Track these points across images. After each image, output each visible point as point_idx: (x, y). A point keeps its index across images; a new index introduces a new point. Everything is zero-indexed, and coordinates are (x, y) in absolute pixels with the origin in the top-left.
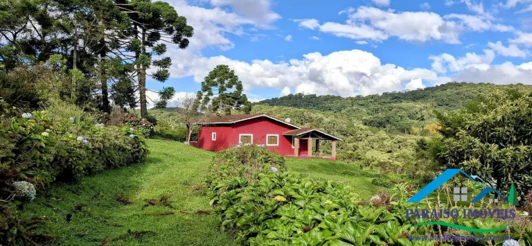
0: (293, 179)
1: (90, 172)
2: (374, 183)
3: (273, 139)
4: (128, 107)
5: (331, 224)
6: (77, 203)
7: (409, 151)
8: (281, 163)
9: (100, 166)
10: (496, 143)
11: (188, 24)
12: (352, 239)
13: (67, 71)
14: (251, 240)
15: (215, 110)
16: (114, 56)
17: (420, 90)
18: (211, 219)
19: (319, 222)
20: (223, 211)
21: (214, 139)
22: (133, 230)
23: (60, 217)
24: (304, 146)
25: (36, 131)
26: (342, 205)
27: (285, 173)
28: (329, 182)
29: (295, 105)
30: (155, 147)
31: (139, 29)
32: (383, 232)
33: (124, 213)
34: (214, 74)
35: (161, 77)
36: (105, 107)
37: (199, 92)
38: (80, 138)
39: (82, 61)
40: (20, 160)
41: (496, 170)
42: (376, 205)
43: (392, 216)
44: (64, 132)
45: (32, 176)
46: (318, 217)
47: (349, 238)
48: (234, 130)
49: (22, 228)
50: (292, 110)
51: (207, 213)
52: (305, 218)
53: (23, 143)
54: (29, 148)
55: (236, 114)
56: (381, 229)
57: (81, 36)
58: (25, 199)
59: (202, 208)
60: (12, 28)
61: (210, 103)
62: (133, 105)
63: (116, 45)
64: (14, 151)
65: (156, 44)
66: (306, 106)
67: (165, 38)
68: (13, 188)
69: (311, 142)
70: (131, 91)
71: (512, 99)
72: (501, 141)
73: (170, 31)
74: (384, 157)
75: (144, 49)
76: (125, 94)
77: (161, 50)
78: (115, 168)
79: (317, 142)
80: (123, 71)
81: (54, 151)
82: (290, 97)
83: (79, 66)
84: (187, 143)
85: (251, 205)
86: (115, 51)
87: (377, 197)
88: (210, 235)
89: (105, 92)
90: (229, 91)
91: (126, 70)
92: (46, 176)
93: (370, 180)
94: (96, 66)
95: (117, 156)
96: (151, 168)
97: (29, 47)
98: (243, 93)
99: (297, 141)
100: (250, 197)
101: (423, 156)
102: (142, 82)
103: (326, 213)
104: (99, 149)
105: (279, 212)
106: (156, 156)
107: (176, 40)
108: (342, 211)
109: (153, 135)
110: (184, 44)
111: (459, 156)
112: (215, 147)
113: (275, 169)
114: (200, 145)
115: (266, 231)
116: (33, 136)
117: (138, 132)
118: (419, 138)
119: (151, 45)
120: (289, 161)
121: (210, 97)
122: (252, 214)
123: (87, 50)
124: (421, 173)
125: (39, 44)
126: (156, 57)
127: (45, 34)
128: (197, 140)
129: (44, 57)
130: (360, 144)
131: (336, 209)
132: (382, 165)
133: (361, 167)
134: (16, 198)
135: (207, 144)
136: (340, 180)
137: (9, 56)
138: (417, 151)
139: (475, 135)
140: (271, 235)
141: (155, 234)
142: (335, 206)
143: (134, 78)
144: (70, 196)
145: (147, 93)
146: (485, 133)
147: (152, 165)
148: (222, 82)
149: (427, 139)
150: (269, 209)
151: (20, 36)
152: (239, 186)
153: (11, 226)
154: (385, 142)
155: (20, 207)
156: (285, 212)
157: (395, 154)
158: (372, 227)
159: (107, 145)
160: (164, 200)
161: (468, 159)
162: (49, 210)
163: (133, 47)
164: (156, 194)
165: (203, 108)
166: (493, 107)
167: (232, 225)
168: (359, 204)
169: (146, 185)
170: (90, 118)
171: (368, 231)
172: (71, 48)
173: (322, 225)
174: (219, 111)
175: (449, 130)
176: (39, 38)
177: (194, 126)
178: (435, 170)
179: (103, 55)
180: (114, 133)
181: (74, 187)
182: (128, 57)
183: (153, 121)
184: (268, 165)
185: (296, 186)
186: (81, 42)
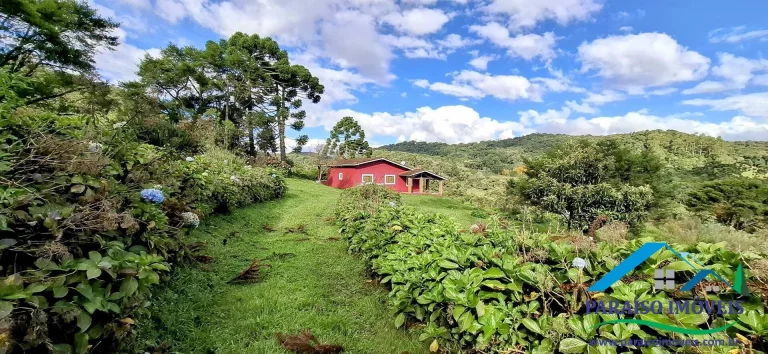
0: (408, 212)
1: (241, 205)
2: (473, 215)
3: (390, 179)
4: (270, 152)
5: (439, 247)
6: (231, 230)
7: (501, 189)
8: (398, 199)
9: (249, 200)
10: (570, 182)
11: (320, 83)
12: (456, 259)
13: (220, 122)
14: (374, 261)
15: (342, 154)
16: (259, 110)
17: (510, 140)
18: (340, 244)
19: (429, 246)
20: (350, 238)
21: (341, 179)
22: (277, 252)
23: (218, 241)
24: (416, 184)
25: (198, 172)
26: (447, 232)
27: (401, 207)
28: (438, 215)
29: (409, 150)
30: (292, 185)
31: (280, 88)
32: (480, 253)
33: (271, 238)
34: (341, 125)
35: (297, 127)
36: (252, 152)
37: (329, 139)
38: (233, 177)
39: (233, 114)
40: (184, 195)
41: (569, 204)
42: (475, 232)
43: (487, 241)
44: (219, 173)
45: (195, 208)
46: (428, 242)
47: (453, 258)
48: (358, 170)
49: (188, 250)
50: (406, 154)
51: (336, 239)
52: (418, 243)
53: (187, 181)
54: (192, 186)
55: (360, 158)
56: (478, 251)
57: (231, 94)
58: (191, 227)
59: (332, 235)
60: (176, 86)
61: (337, 148)
62: (274, 150)
63: (261, 100)
64: (180, 188)
65: (293, 100)
66: (418, 151)
67: (301, 95)
68: (181, 218)
69: (422, 181)
70: (273, 138)
71: (583, 148)
72: (574, 181)
73: (305, 89)
74: (480, 194)
75: (283, 103)
76: (268, 141)
77: (297, 104)
78: (261, 201)
79: (427, 181)
80: (266, 122)
81: (212, 188)
82: (405, 143)
83: (231, 118)
84: (318, 182)
85: (373, 233)
86: (260, 105)
87: (475, 226)
88: (340, 257)
89: (252, 140)
90: (353, 138)
91: (269, 121)
92: (208, 208)
93: (470, 212)
94: (244, 118)
95: (263, 193)
96: (290, 202)
97: (189, 102)
98: (365, 140)
99: (410, 180)
100: (372, 227)
101: (512, 193)
102: (282, 132)
103: (435, 239)
104: (248, 186)
105: (396, 238)
106: (294, 192)
107: (310, 96)
108: (448, 237)
109: (290, 174)
110: (316, 100)
111: (541, 193)
112: (342, 185)
113: (392, 204)
114: (329, 183)
115: (386, 254)
116: (195, 176)
117: (279, 172)
118: (509, 178)
119: (289, 101)
120: (404, 197)
121: (338, 144)
122: (374, 241)
123: (237, 105)
124: (511, 206)
125: (197, 99)
126: (293, 111)
127: (202, 92)
128: (326, 179)
129: (202, 111)
130: (462, 184)
131: (443, 236)
132: (479, 200)
133: (463, 202)
134: (184, 226)
135: (335, 183)
136: (446, 212)
137: (173, 109)
138: (508, 188)
139: (554, 176)
140: (390, 256)
141: (295, 256)
142: (442, 233)
143: (275, 127)
144: (224, 224)
145: (286, 140)
146: (561, 174)
147: (291, 200)
148: (347, 130)
149: (516, 179)
150: (389, 236)
151: (182, 93)
152: (363, 218)
153: (181, 248)
154: (482, 181)
155: (187, 234)
156: (401, 238)
157: (490, 191)
158: (471, 250)
159: (255, 183)
160: (301, 229)
161: (547, 195)
162: (209, 235)
163: (275, 103)
164: (294, 223)
165: (332, 153)
166: (567, 154)
167: (357, 249)
168: (462, 231)
169: (286, 216)
170: (241, 161)
171: (468, 253)
172: (224, 103)
173: (432, 249)
174: (346, 155)
175: (533, 171)
176: (197, 95)
177: (324, 168)
178: (522, 204)
179: (250, 109)
180: (259, 174)
181: (228, 218)
182: (271, 110)
183: (290, 163)
184: (387, 201)
185: (411, 217)
186: (232, 99)
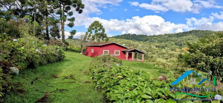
0: (126, 69)
1: (41, 64)
2: (160, 72)
3: (117, 53)
4: (57, 38)
5: (141, 87)
6: (36, 77)
7: (175, 59)
8: (121, 63)
9: (45, 62)
10: (212, 56)
11: (82, 3)
12: (150, 94)
13: (32, 22)
14: (108, 93)
15: (93, 40)
16: (51, 16)
17: (180, 33)
18: (91, 85)
19: (136, 87)
20: (96, 82)
21: (92, 52)
22: (59, 88)
23: (29, 82)
24: (130, 55)
25: (19, 47)
26: (146, 80)
27: (122, 66)
28: (141, 70)
29: (127, 39)
30: (68, 55)
31: (62, 5)
32: (164, 91)
33: (55, 81)
34: (93, 25)
35: (71, 25)
36: (47, 38)
37: (87, 32)
38: (37, 50)
39: (38, 18)
40: (12, 59)
41: (212, 67)
42: (161, 80)
43: (167, 85)
44: (30, 47)
45: (17, 65)
46: (136, 85)
47: (149, 93)
48: (101, 48)
49: (13, 86)
50: (125, 41)
51: (89, 82)
52: (131, 85)
53: (13, 52)
54: (16, 54)
55: (102, 42)
56: (162, 90)
57: (37, 8)
58: (14, 74)
59: (87, 80)
60: (9, 4)
61: (91, 37)
62: (59, 37)
63: (52, 11)
64: (10, 55)
65: (69, 12)
66: (131, 39)
67: (73, 9)
68: (10, 70)
69: (133, 53)
70: (58, 31)
71: (220, 37)
72: (215, 55)
73: (75, 6)
74: (164, 61)
75: (64, 14)
76: (56, 32)
77: (71, 14)
78: (51, 63)
79: (136, 54)
80: (55, 23)
81: (26, 55)
82: (125, 35)
83: (37, 20)
84: (81, 53)
85: (108, 79)
86: (52, 14)
87: (161, 77)
88: (90, 91)
89: (47, 31)
90: (99, 32)
91: (56, 22)
92: (23, 65)
93: (158, 70)
94: (43, 20)
95: (52, 58)
96: (66, 63)
97: (16, 12)
98: (105, 33)
99: (127, 53)
100: (107, 76)
101: (181, 61)
102: (63, 28)
103: (139, 83)
104: (45, 55)
105: (119, 82)
106: (68, 58)
107: (77, 10)
108: (146, 82)
109: (67, 50)
110: (80, 12)
111: (197, 61)
112: (93, 55)
113: (118, 65)
114: (87, 54)
115: (114, 90)
116: (17, 49)
117: (61, 48)
118: (179, 53)
119: (67, 12)
120: (124, 62)
121: (91, 34)
122: (108, 83)
123: (40, 13)
124: (180, 68)
125: (20, 11)
126: (69, 17)
127: (22, 7)
129: (22, 16)
130: (154, 55)
131: (144, 82)
132: (163, 65)
133: (154, 65)
134: (11, 74)
135: (89, 54)
136: (145, 70)
137: (8, 15)
138: (178, 59)
139: (204, 52)
140: (116, 91)
141: (67, 90)
142: (143, 80)
143: (59, 25)
144: (33, 74)
145: (65, 32)
146: (208, 51)
147: (67, 62)
148: (96, 28)
149: (183, 54)
150: (115, 81)
152: (103, 71)
153: (9, 85)
154: (165, 55)
155: (13, 78)
156: (122, 82)
157: (169, 60)
158: (159, 89)
159: (48, 53)
160: (72, 77)
161: (200, 62)
162: (24, 79)
163: (59, 13)
164: (68, 74)
165: (88, 39)
166: (211, 41)
167: (100, 88)
168: (153, 79)
169: (64, 70)
170: (41, 42)
171: (157, 90)
172: (33, 12)
173: (138, 88)
174: (95, 41)
175: (192, 49)
176: (20, 8)
177: (84, 47)
178: (186, 67)
179: (47, 16)
180: (51, 49)
181: (34, 70)
182: (57, 17)
183: (67, 44)
184: (115, 63)
185: (127, 72)
186: (37, 10)
